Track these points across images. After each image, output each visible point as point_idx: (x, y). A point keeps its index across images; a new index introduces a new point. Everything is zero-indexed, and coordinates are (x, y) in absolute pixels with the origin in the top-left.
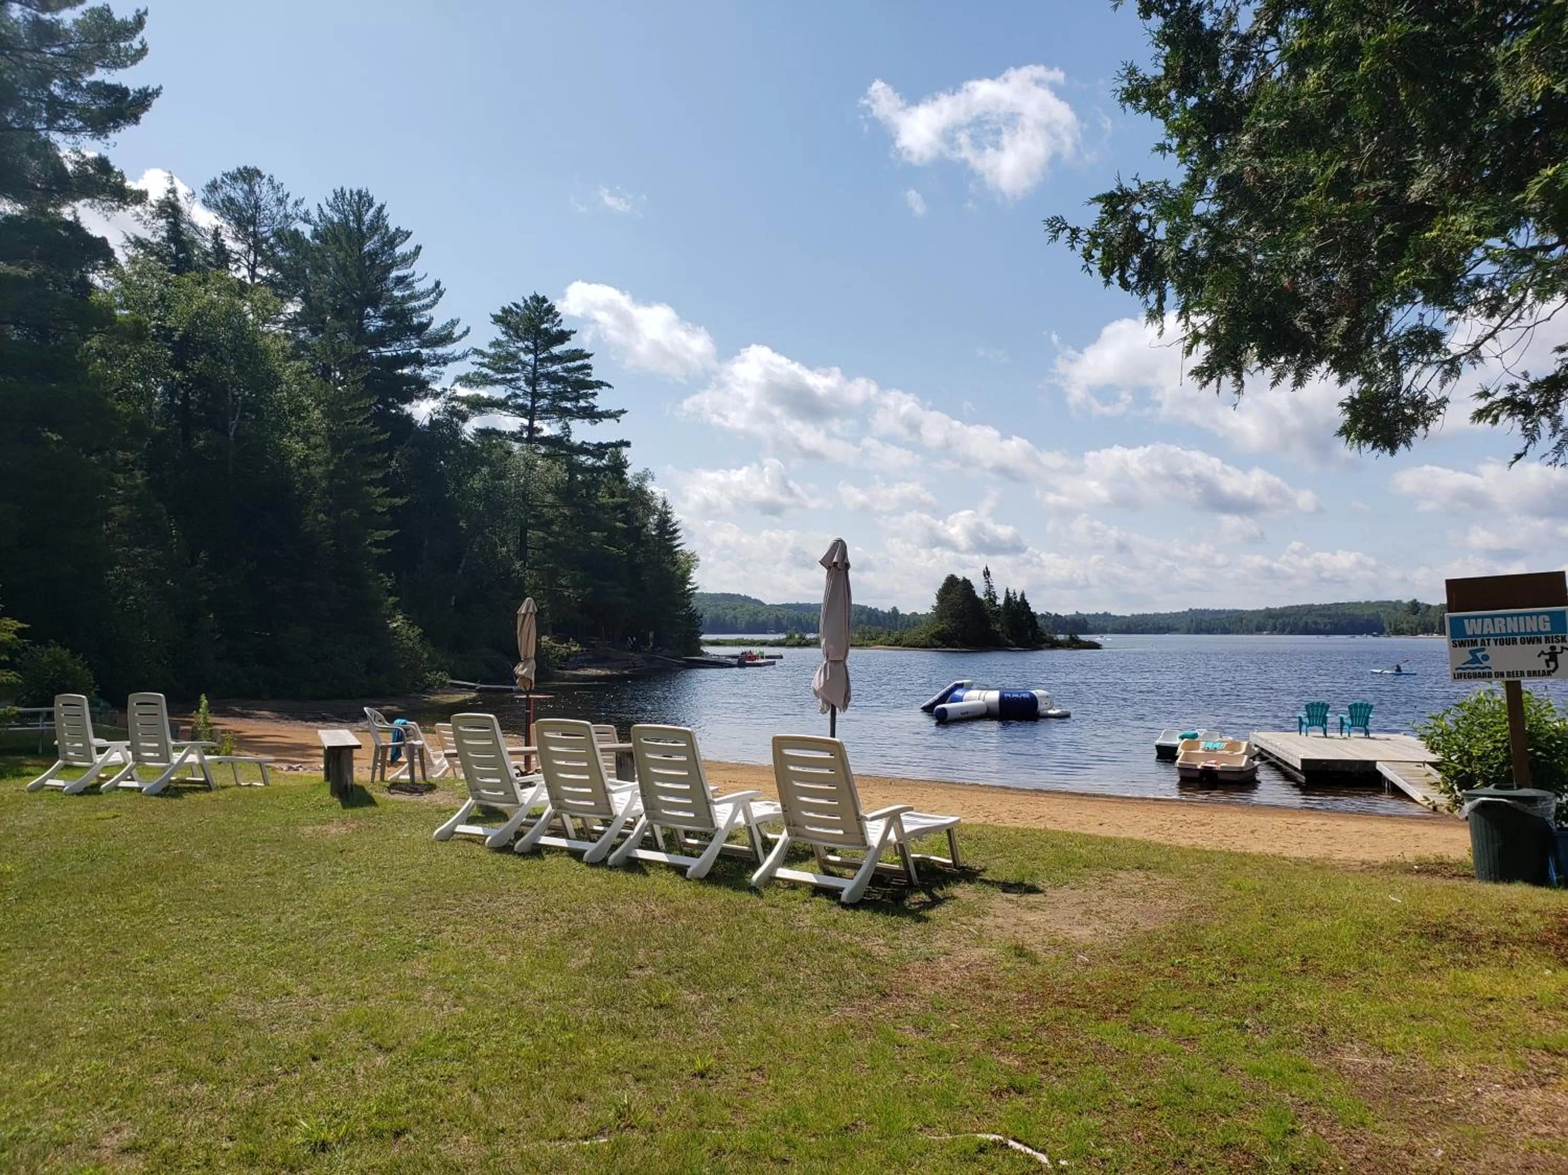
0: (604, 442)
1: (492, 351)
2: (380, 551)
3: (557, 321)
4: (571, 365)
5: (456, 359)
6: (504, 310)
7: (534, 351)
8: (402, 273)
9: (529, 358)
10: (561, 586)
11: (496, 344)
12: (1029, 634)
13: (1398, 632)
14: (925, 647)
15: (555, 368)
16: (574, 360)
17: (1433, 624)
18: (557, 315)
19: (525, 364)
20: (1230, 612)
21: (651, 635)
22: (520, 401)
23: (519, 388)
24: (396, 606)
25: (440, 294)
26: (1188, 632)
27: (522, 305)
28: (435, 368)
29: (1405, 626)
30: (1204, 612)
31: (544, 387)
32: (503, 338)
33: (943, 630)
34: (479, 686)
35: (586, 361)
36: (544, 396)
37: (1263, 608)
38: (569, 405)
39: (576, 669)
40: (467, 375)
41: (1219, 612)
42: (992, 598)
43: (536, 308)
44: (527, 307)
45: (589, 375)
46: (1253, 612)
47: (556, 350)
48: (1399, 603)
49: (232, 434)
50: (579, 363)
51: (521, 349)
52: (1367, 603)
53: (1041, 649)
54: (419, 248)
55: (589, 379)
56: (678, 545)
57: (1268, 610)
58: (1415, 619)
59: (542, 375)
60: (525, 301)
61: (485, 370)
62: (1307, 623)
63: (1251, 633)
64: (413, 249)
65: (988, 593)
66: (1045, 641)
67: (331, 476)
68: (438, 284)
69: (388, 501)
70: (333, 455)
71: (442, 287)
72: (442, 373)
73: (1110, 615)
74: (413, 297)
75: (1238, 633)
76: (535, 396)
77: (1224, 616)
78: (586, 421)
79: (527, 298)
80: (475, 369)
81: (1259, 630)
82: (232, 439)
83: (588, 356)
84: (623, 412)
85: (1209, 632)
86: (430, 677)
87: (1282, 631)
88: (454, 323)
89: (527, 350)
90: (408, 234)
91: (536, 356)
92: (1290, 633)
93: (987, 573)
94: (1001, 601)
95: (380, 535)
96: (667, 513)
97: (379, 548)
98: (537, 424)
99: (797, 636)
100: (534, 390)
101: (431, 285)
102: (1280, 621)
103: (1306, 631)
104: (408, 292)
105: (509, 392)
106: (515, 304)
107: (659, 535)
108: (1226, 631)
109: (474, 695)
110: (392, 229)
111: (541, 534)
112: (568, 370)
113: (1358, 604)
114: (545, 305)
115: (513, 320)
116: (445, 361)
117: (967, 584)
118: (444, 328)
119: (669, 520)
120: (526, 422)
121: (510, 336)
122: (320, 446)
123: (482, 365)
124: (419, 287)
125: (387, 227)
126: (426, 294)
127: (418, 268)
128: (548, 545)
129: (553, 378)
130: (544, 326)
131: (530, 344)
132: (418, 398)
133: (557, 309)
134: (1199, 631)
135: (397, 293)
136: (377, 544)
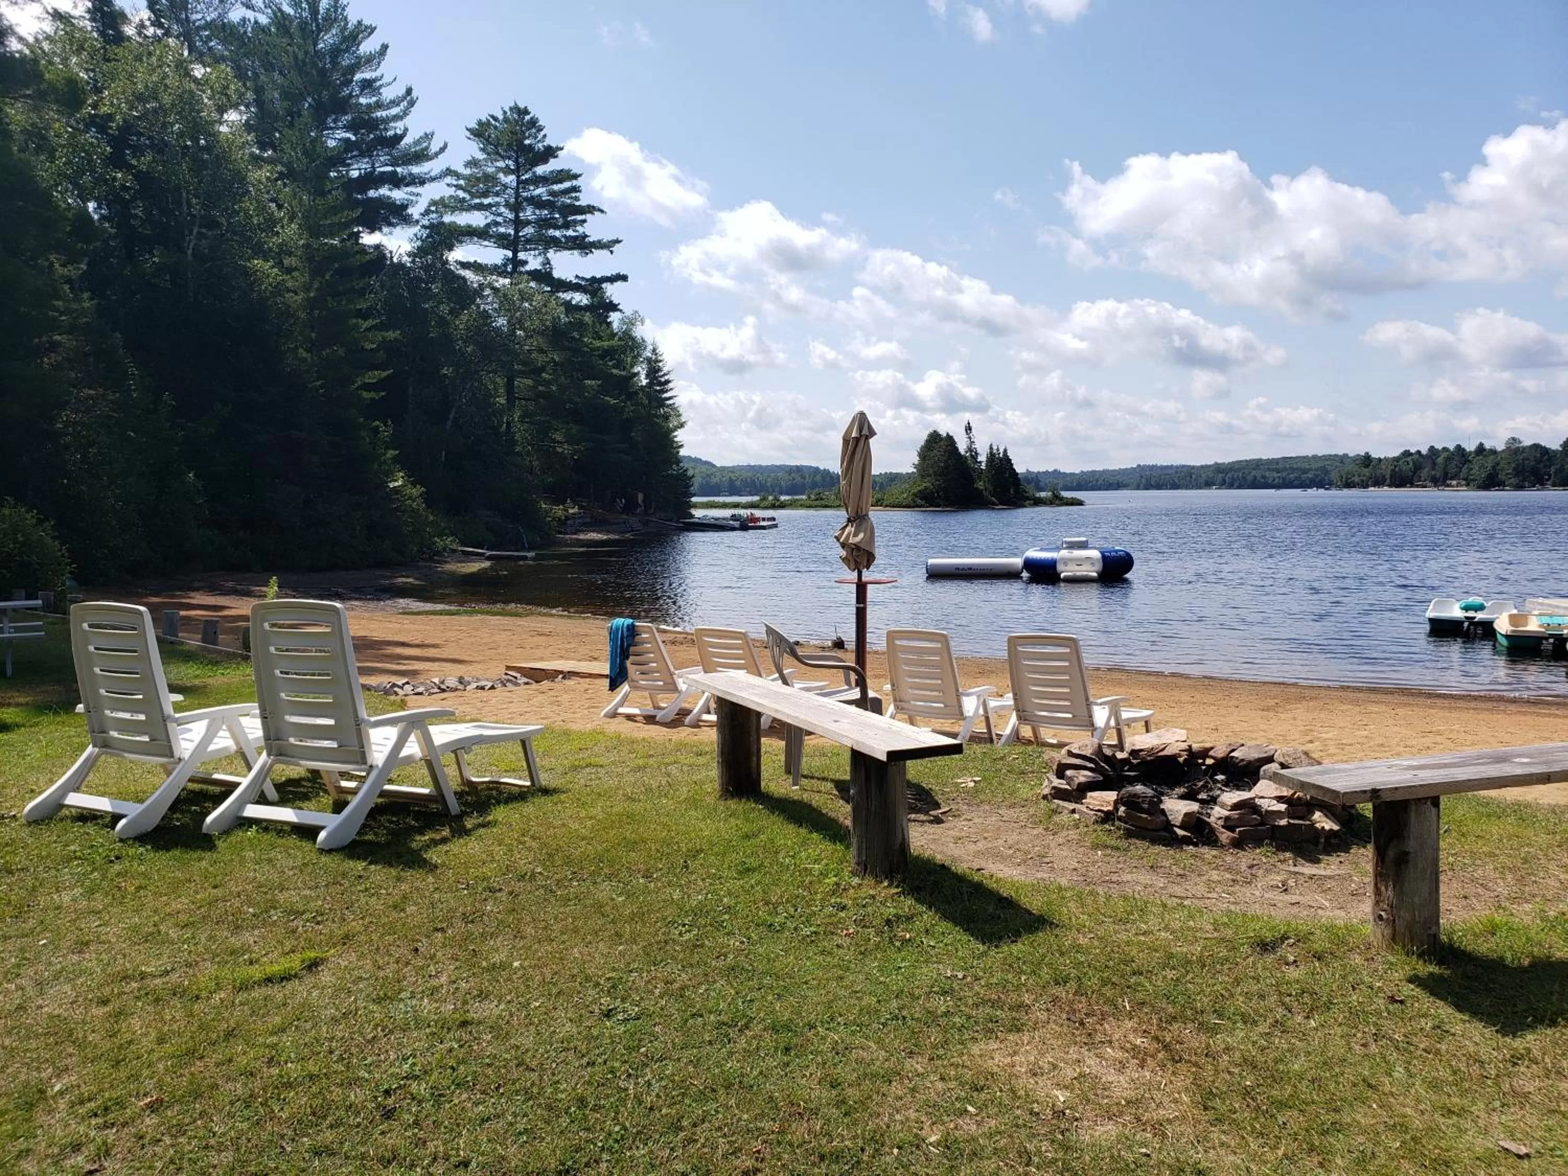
0: (598, 276)
1: (467, 172)
2: (372, 395)
3: (540, 136)
4: (556, 187)
5: (433, 179)
6: (480, 123)
7: (517, 171)
8: (368, 75)
9: (511, 179)
10: (554, 441)
11: (472, 163)
12: (1012, 491)
13: (1349, 485)
14: (908, 506)
15: (538, 191)
16: (561, 182)
17: (1384, 477)
18: (540, 129)
19: (505, 187)
20: (1177, 467)
21: (640, 497)
22: (502, 230)
23: (500, 215)
24: (395, 459)
25: (412, 103)
26: (1138, 488)
27: (501, 117)
28: (409, 189)
29: (1356, 479)
30: (1152, 468)
31: (529, 213)
32: (481, 156)
33: (926, 488)
34: (489, 553)
35: (575, 183)
36: (528, 223)
37: (1211, 462)
38: (557, 233)
39: (575, 534)
40: (442, 199)
41: (1167, 467)
42: (974, 455)
43: (517, 121)
44: (506, 120)
45: (577, 199)
46: (1202, 467)
47: (540, 170)
48: (1346, 456)
49: (190, 252)
50: (567, 185)
51: (499, 169)
52: (1315, 457)
53: (1024, 506)
54: (385, 47)
55: (577, 203)
56: (670, 398)
57: (1216, 464)
58: (1366, 471)
59: (526, 199)
60: (505, 113)
61: (461, 194)
62: (1255, 477)
63: (1200, 488)
64: (378, 48)
65: (970, 449)
66: (1028, 498)
67: (311, 304)
68: (409, 91)
69: (379, 336)
70: (312, 280)
71: (414, 94)
72: (418, 195)
73: (1060, 473)
74: (379, 105)
75: (1187, 488)
76: (519, 224)
77: (1173, 471)
78: (576, 252)
79: (507, 109)
80: (451, 191)
81: (1208, 484)
82: (190, 258)
83: (576, 177)
84: (618, 241)
85: (1159, 487)
86: (439, 543)
87: (1231, 486)
88: (428, 137)
89: (507, 171)
90: (372, 30)
91: (518, 177)
92: (1239, 487)
93: (968, 429)
94: (982, 458)
95: (373, 376)
96: (657, 361)
97: (370, 391)
98: (522, 256)
99: (770, 498)
100: (517, 216)
101: (402, 92)
102: (1229, 475)
103: (1255, 485)
104: (374, 99)
105: (492, 217)
106: (493, 117)
107: (650, 385)
108: (1175, 486)
109: (487, 564)
110: (353, 20)
111: (529, 382)
112: (552, 193)
113: (1305, 458)
114: (527, 118)
115: (493, 134)
116: (421, 181)
117: (950, 439)
118: (417, 142)
119: (660, 370)
120: (510, 254)
121: (488, 154)
122: (296, 269)
123: (458, 187)
124: (388, 94)
125: (346, 19)
126: (394, 103)
127: (386, 70)
128: (540, 395)
129: (537, 203)
130: (527, 142)
131: (511, 164)
132: (390, 224)
133: (540, 123)
134: (1148, 487)
135: (363, 101)
136: (368, 387)
